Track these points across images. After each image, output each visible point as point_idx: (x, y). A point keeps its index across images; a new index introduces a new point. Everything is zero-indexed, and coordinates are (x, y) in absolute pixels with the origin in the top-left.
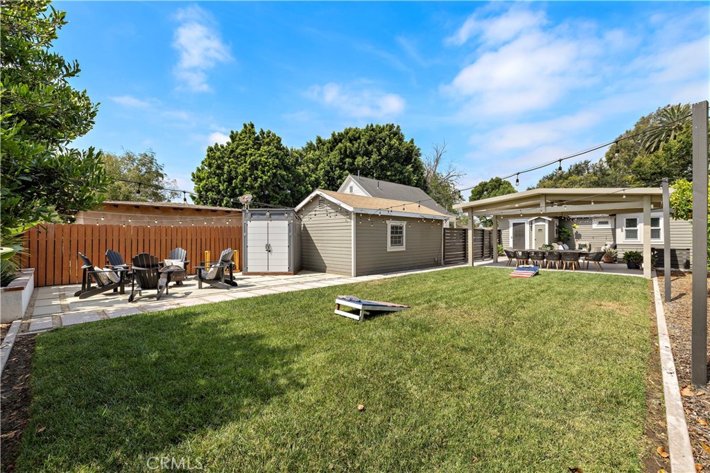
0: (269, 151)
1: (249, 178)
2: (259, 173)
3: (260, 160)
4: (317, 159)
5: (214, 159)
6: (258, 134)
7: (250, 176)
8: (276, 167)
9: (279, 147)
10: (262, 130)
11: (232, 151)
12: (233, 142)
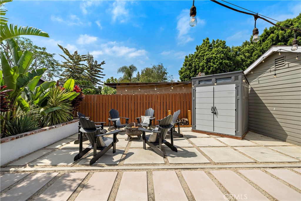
0: (217, 51)
1: (206, 68)
2: (211, 64)
3: (212, 56)
4: (252, 49)
5: (188, 61)
6: (211, 43)
7: (206, 67)
8: (222, 59)
9: (224, 47)
10: (213, 41)
11: (197, 56)
12: (197, 51)
